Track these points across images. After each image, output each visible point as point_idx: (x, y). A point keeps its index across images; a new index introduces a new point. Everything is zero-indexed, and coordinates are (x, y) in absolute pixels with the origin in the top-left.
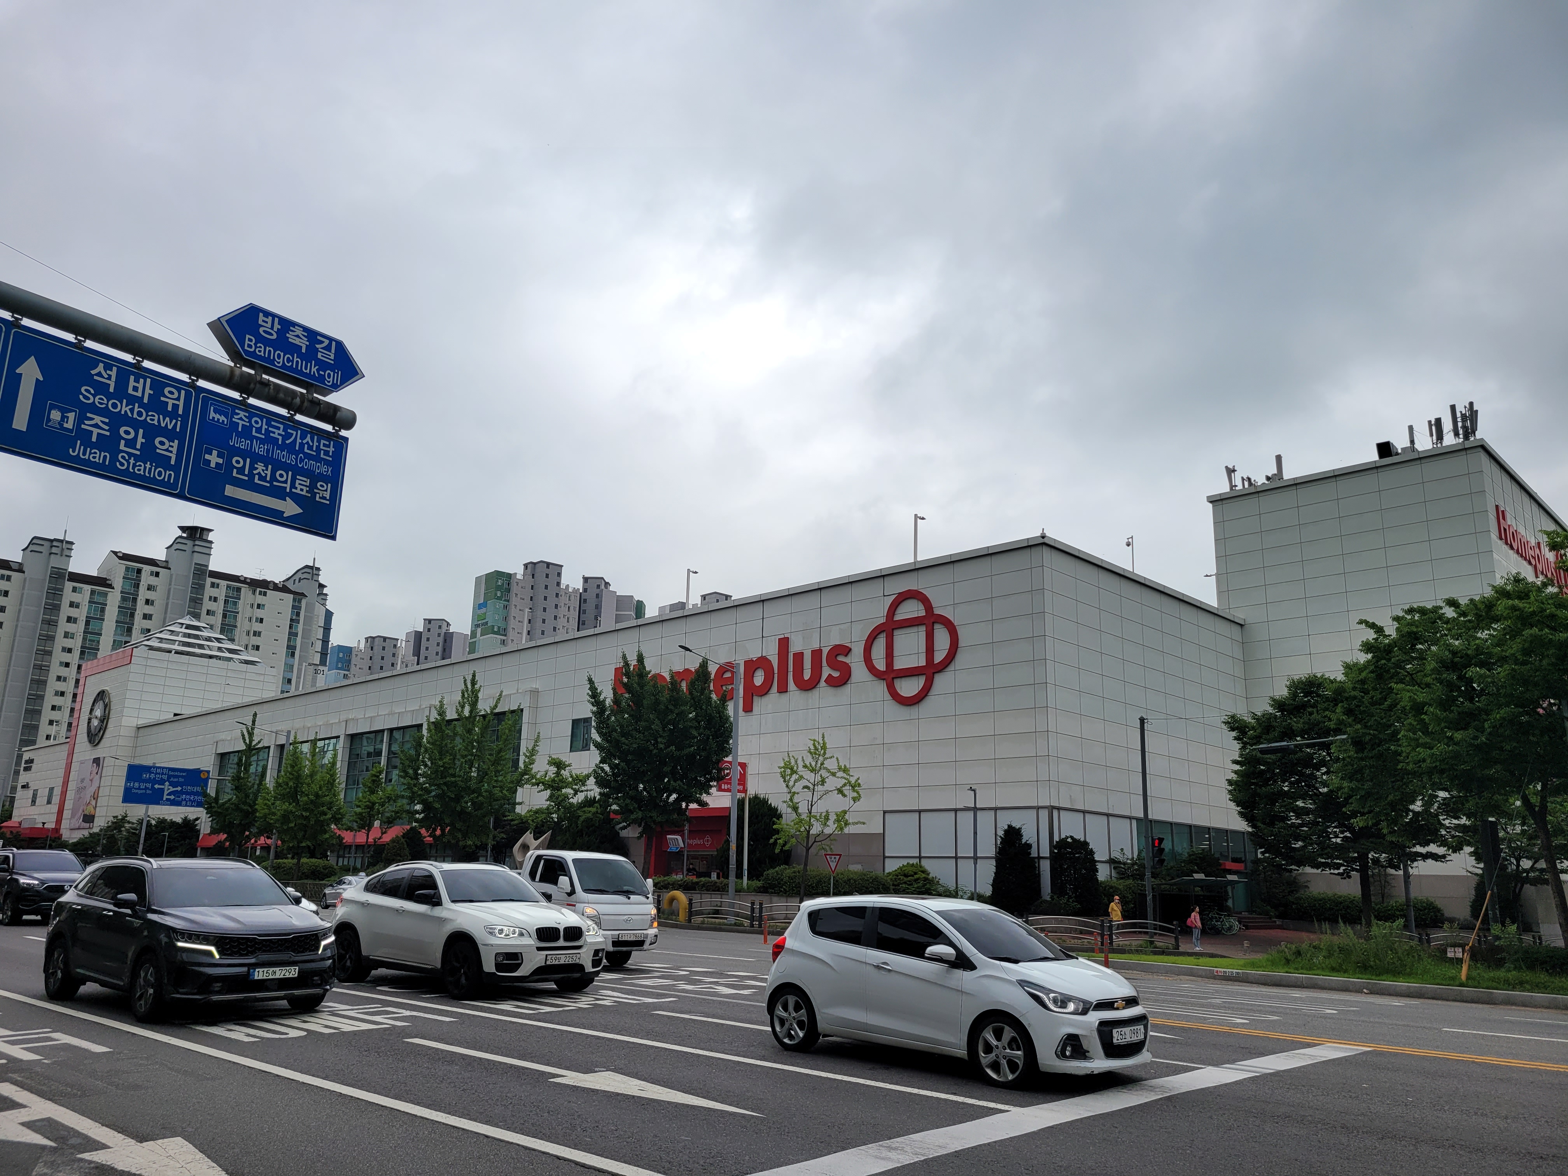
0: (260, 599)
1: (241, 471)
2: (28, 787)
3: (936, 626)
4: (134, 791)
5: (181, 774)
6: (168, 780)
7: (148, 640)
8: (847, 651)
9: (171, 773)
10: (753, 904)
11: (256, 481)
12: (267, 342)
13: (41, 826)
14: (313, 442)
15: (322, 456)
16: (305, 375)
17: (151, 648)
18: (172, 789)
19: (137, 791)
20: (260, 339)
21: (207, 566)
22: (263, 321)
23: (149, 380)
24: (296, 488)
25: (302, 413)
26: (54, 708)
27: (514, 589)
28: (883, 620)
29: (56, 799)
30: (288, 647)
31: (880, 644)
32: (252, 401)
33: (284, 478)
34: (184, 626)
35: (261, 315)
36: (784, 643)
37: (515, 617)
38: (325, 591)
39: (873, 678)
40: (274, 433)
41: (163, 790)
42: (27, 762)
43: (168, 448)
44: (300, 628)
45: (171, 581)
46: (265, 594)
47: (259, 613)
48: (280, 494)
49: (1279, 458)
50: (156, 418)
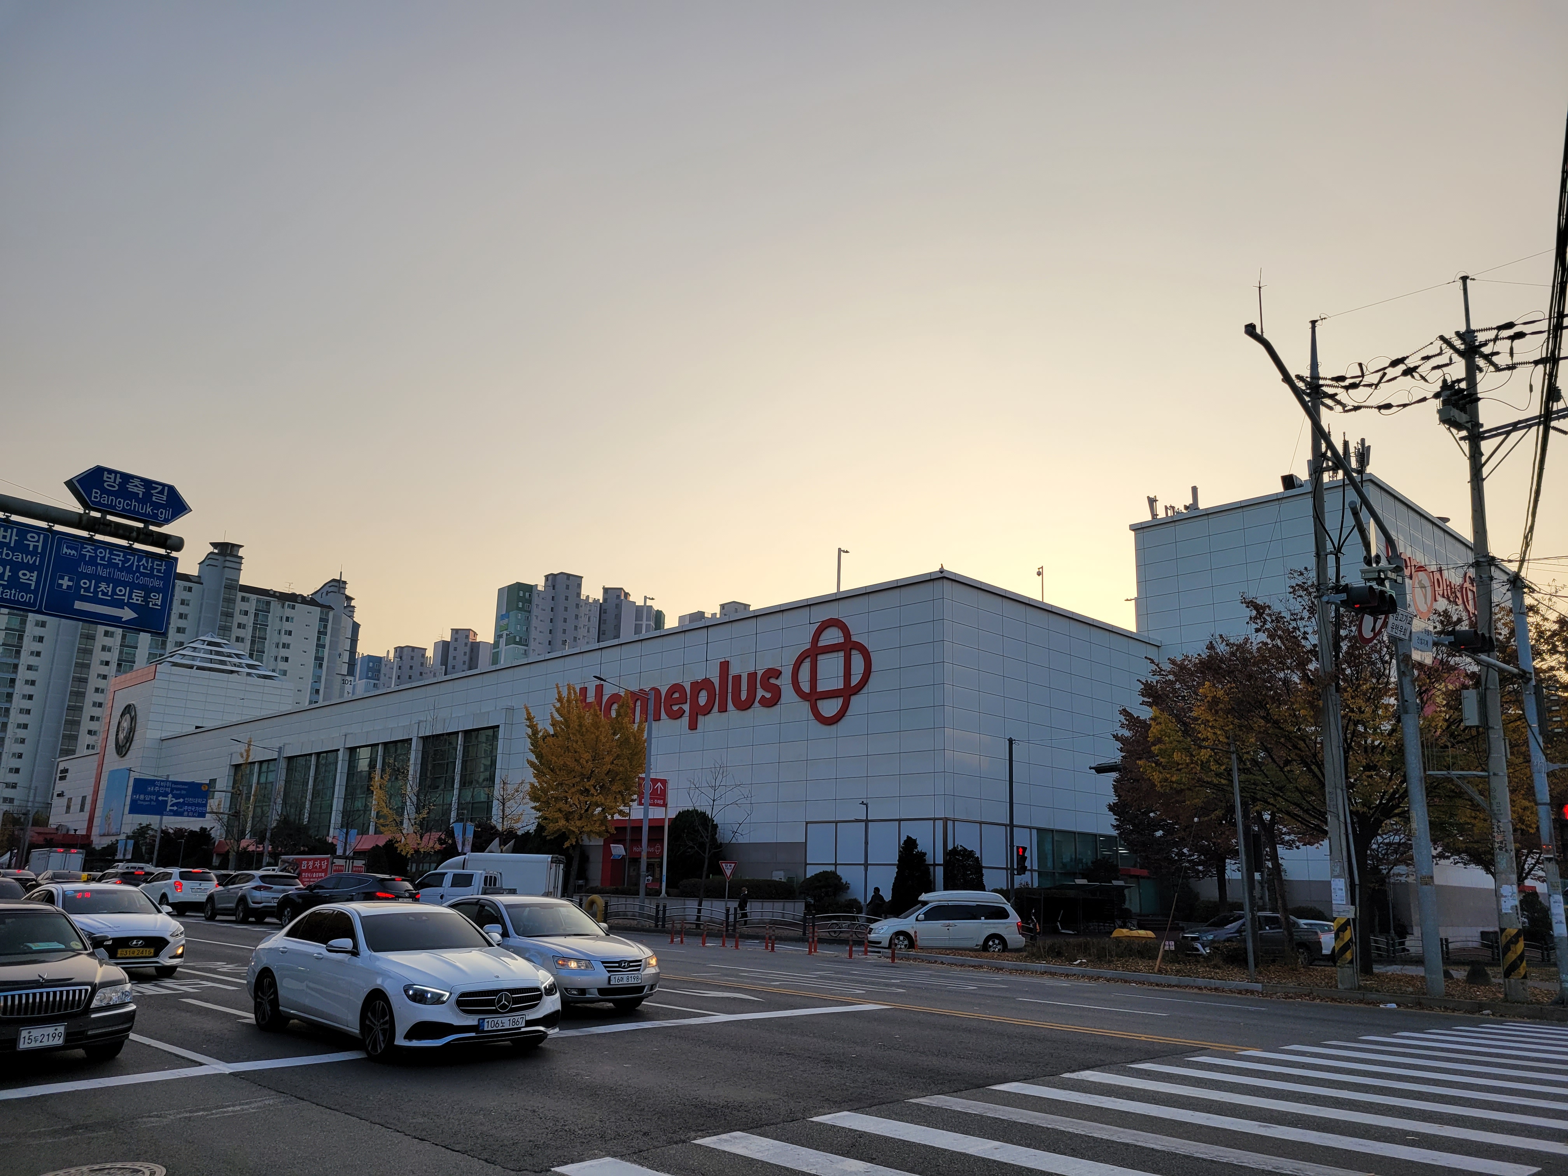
0: (288, 612)
1: (87, 590)
2: (63, 796)
3: (854, 652)
4: (139, 802)
5: (184, 787)
6: (171, 792)
7: (171, 656)
8: (777, 674)
9: (174, 786)
10: (658, 906)
11: (100, 596)
12: (109, 493)
13: (72, 832)
14: (147, 563)
15: (155, 573)
16: (142, 514)
17: (175, 664)
18: (175, 801)
19: (142, 803)
20: (104, 491)
21: (238, 581)
22: (107, 477)
23: (15, 530)
24: (133, 599)
25: (139, 542)
26: (92, 718)
27: (536, 600)
28: (808, 646)
29: (87, 807)
30: (316, 658)
31: (806, 667)
32: (98, 537)
33: (122, 592)
34: (206, 643)
35: (106, 473)
36: (725, 666)
37: (536, 628)
38: (353, 603)
39: (798, 699)
40: (115, 559)
41: (166, 802)
42: (62, 771)
43: (29, 578)
44: (327, 640)
45: (203, 595)
46: (293, 607)
47: (288, 626)
48: (120, 604)
49: (1195, 490)
50: (20, 557)
